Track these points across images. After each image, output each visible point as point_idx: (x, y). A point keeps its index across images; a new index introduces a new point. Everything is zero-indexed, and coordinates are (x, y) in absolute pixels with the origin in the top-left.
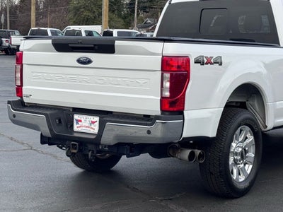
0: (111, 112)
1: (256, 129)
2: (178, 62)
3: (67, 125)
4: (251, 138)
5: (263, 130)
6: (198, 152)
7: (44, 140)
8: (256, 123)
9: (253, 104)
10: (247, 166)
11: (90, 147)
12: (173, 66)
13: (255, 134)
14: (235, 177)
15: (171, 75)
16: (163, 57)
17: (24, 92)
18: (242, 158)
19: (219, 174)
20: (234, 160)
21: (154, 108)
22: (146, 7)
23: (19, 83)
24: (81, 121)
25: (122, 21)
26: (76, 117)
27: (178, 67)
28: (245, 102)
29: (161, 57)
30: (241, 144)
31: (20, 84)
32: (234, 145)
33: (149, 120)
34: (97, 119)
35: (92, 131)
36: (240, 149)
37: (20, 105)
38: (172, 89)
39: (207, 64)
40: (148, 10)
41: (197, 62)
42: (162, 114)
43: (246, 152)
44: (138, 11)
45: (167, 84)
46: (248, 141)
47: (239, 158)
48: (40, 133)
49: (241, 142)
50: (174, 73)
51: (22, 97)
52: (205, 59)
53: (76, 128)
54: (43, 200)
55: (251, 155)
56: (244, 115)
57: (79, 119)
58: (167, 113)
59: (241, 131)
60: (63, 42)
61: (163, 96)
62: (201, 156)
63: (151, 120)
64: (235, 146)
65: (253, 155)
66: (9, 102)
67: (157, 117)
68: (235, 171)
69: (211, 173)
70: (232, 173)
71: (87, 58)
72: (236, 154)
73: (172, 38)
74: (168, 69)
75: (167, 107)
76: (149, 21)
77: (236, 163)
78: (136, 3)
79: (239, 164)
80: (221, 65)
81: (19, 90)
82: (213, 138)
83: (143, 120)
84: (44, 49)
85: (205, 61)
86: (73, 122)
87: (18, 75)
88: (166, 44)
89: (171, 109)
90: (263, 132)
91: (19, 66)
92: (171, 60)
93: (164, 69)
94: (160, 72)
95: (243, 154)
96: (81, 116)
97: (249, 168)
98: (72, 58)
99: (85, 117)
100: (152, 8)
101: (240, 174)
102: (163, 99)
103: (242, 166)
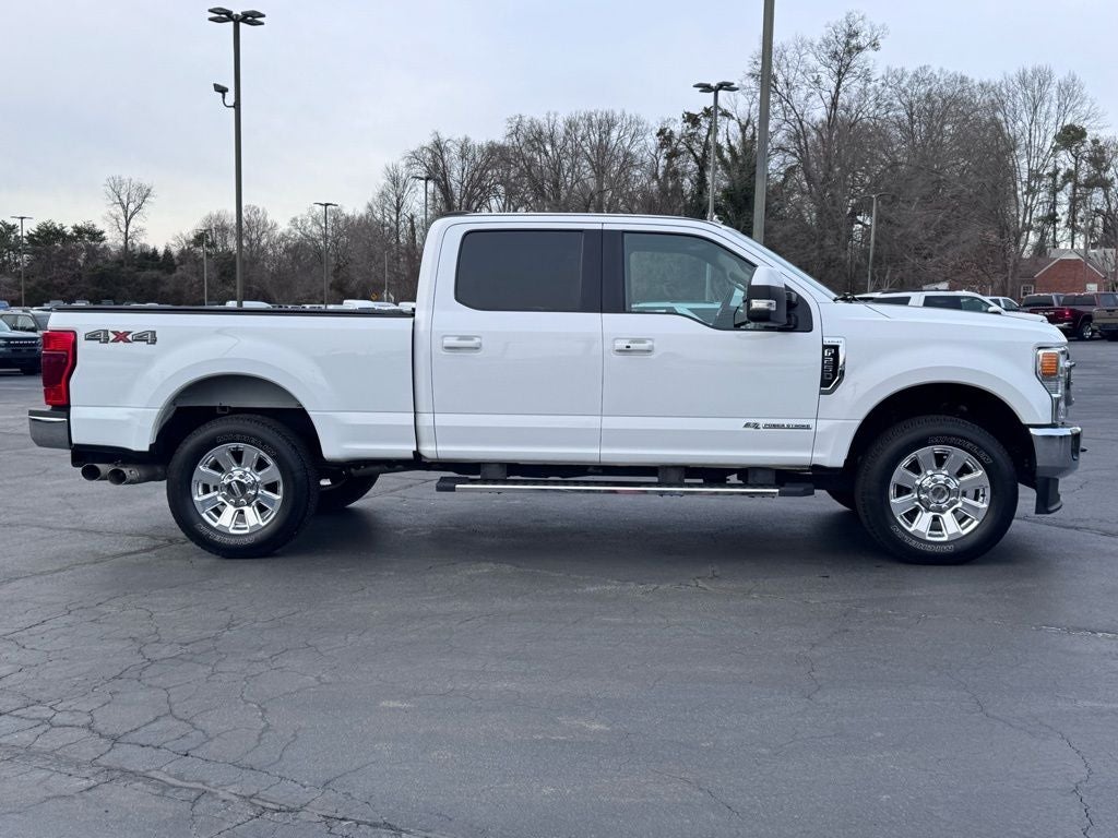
18: (232, 494)
36: (229, 480)
39: (115, 341)
41: (91, 339)
43: (246, 486)
52: (112, 335)
55: (270, 495)
65: (278, 497)
80: (152, 343)
95: (235, 489)
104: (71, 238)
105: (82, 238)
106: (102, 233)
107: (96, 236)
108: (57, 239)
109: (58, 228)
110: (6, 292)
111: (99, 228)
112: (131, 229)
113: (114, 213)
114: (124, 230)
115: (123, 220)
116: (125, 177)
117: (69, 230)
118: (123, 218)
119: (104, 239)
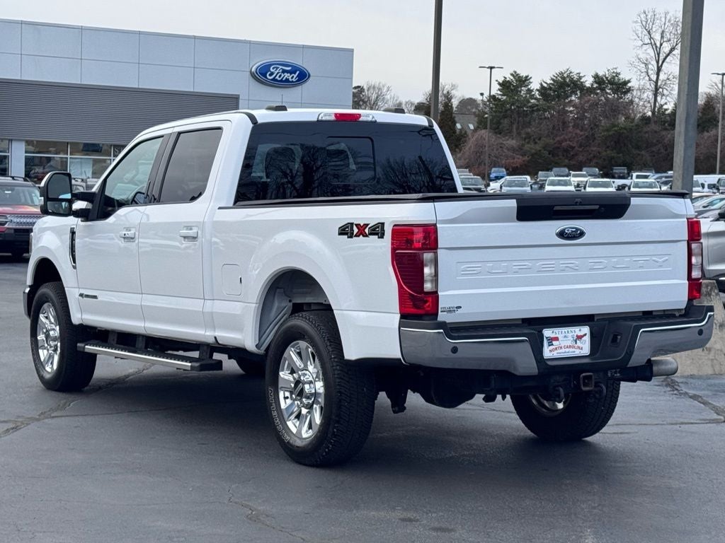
24: (557, 339)
26: (547, 333)
29: (685, 219)
31: (432, 290)
34: (585, 330)
35: (577, 353)
53: (547, 353)
57: (553, 335)
60: (546, 203)
61: (693, 277)
71: (577, 229)
84: (499, 217)
86: (542, 342)
96: (556, 330)
98: (548, 229)
99: (564, 330)
102: (692, 282)
104: (591, 90)
105: (603, 90)
106: (626, 83)
107: (621, 87)
108: (574, 92)
109: (576, 77)
110: (507, 157)
111: (624, 76)
112: (662, 76)
113: (643, 56)
114: (654, 77)
115: (653, 66)
116: (660, 10)
117: (588, 81)
118: (654, 63)
119: (629, 90)
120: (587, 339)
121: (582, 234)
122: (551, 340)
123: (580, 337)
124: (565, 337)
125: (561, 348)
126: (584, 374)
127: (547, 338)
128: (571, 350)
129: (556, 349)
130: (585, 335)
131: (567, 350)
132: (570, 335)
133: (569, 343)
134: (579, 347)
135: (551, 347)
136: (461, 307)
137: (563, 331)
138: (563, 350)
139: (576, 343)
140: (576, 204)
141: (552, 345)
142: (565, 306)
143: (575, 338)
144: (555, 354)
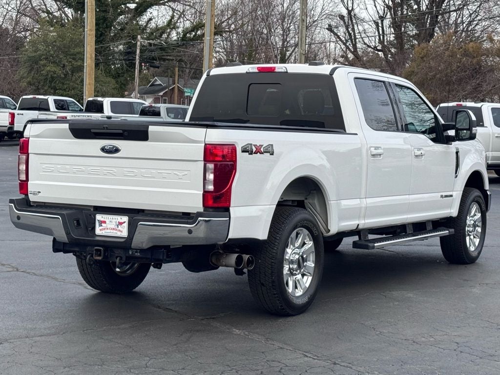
0: (143, 211)
1: (316, 233)
2: (223, 151)
3: (87, 228)
4: (310, 244)
5: (326, 234)
6: (246, 257)
7: (58, 247)
8: (316, 225)
9: (313, 202)
10: (305, 277)
11: (118, 252)
12: (216, 155)
13: (315, 239)
14: (290, 289)
15: (216, 166)
16: (206, 144)
17: (31, 188)
18: (299, 267)
19: (271, 285)
20: (290, 269)
21: (195, 204)
22: (154, 59)
23: (23, 177)
24: (105, 222)
25: (113, 81)
26: (99, 217)
27: (223, 156)
28: (303, 201)
29: (203, 145)
30: (297, 250)
31: (25, 179)
32: (289, 251)
33: (189, 219)
34: (125, 219)
35: (119, 234)
36: (297, 257)
37: (25, 204)
38: (216, 182)
39: (256, 153)
40: (157, 63)
41: (244, 151)
42: (204, 211)
43: (304, 260)
44: (141, 66)
45: (211, 177)
46: (306, 247)
47: (295, 266)
48: (51, 238)
49: (297, 248)
50: (219, 163)
51: (27, 195)
52: (254, 148)
53: (98, 231)
54: (57, 321)
55: (311, 264)
56: (300, 215)
57: (102, 219)
58: (211, 210)
59: (298, 234)
60: (84, 127)
61: (206, 190)
62: (249, 262)
63: (192, 218)
64: (291, 253)
65: (313, 265)
66: (11, 201)
67: (199, 214)
68: (291, 283)
69: (263, 284)
70: (288, 286)
71: (114, 147)
72: (292, 262)
73: (216, 123)
74: (211, 159)
75: (211, 203)
76: (159, 82)
77: (292, 273)
78: (138, 52)
79: (295, 274)
80: (272, 154)
81: (24, 186)
82: (264, 241)
83: (182, 218)
84: (59, 135)
85: (254, 149)
86: (95, 223)
87: (23, 167)
88: (209, 130)
89: (216, 205)
90: (324, 238)
91: (24, 157)
92: (215, 148)
93: (206, 159)
94: (203, 162)
95: (301, 262)
96: (105, 216)
97: (307, 281)
100: (164, 60)
101: (296, 287)
102: (206, 194)
103: (299, 277)
120: (126, 225)
121: (117, 150)
122: (101, 222)
123: (121, 224)
124: (110, 221)
125: (108, 229)
126: (96, 248)
127: (98, 220)
128: (115, 231)
129: (104, 229)
130: (125, 222)
131: (112, 231)
132: (114, 220)
133: (113, 226)
134: (120, 231)
135: (101, 228)
136: (40, 192)
137: (110, 217)
138: (109, 231)
139: (118, 227)
140: (104, 128)
141: (102, 226)
142: (105, 199)
143: (117, 223)
144: (103, 233)
